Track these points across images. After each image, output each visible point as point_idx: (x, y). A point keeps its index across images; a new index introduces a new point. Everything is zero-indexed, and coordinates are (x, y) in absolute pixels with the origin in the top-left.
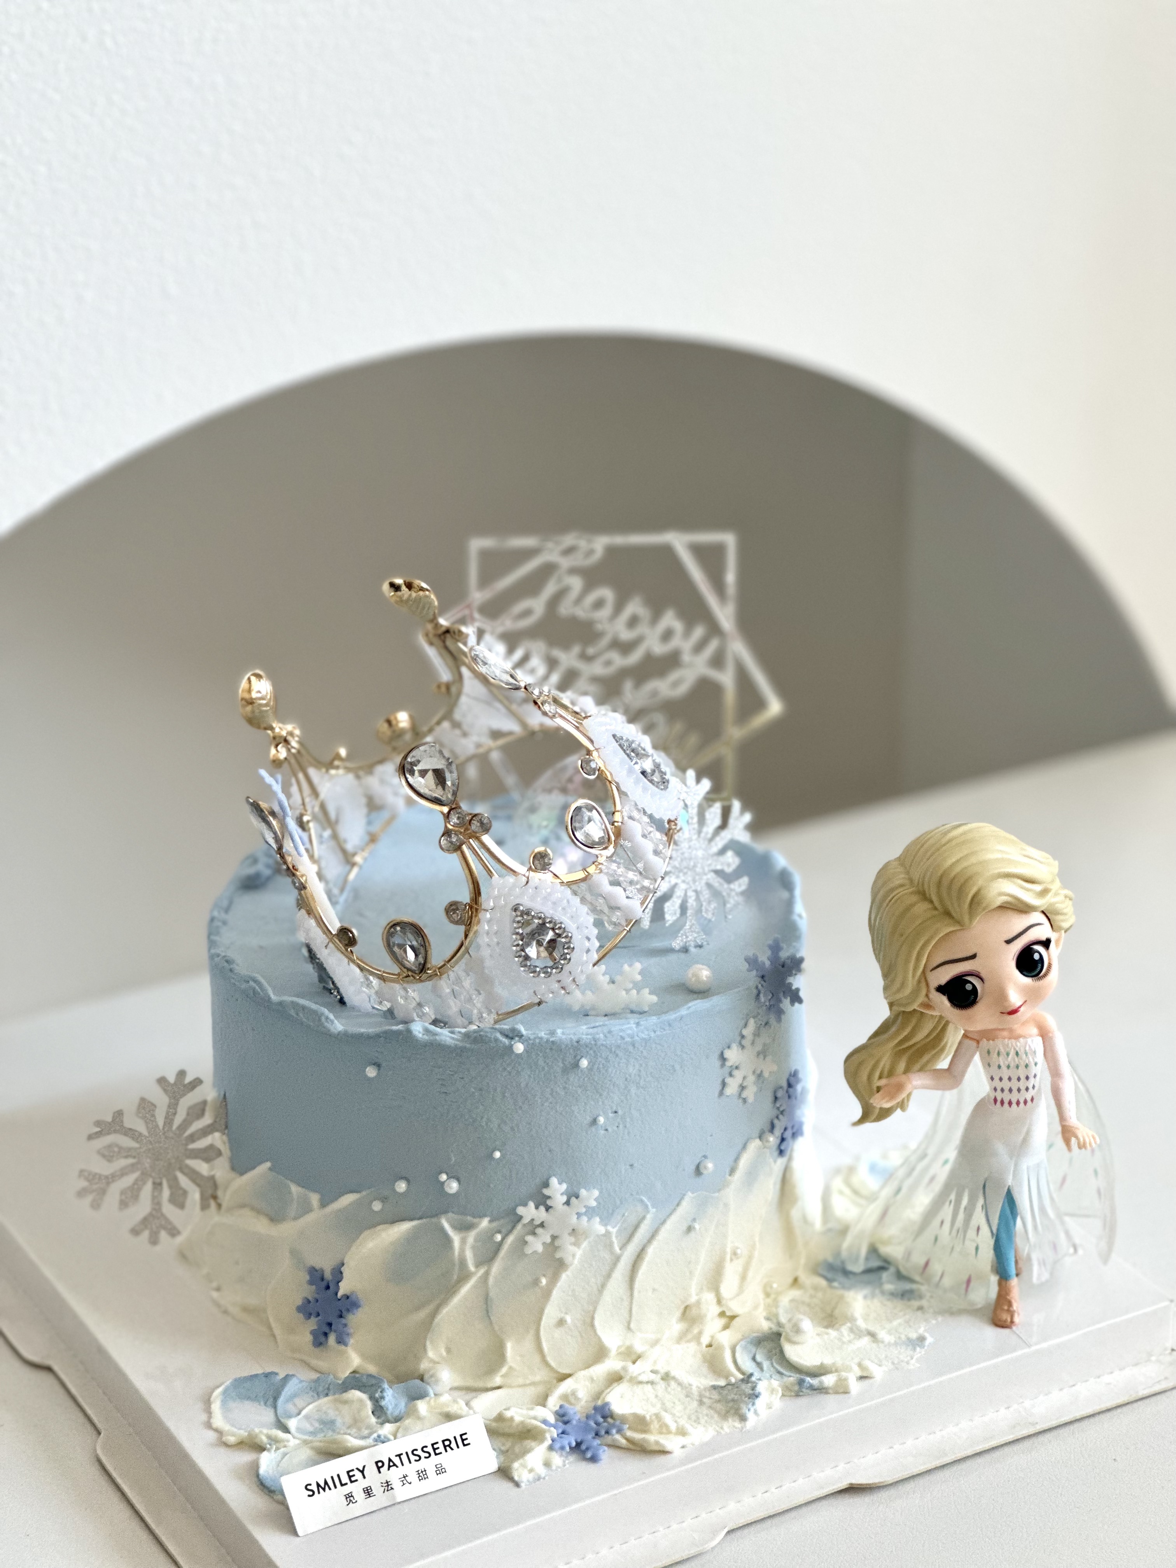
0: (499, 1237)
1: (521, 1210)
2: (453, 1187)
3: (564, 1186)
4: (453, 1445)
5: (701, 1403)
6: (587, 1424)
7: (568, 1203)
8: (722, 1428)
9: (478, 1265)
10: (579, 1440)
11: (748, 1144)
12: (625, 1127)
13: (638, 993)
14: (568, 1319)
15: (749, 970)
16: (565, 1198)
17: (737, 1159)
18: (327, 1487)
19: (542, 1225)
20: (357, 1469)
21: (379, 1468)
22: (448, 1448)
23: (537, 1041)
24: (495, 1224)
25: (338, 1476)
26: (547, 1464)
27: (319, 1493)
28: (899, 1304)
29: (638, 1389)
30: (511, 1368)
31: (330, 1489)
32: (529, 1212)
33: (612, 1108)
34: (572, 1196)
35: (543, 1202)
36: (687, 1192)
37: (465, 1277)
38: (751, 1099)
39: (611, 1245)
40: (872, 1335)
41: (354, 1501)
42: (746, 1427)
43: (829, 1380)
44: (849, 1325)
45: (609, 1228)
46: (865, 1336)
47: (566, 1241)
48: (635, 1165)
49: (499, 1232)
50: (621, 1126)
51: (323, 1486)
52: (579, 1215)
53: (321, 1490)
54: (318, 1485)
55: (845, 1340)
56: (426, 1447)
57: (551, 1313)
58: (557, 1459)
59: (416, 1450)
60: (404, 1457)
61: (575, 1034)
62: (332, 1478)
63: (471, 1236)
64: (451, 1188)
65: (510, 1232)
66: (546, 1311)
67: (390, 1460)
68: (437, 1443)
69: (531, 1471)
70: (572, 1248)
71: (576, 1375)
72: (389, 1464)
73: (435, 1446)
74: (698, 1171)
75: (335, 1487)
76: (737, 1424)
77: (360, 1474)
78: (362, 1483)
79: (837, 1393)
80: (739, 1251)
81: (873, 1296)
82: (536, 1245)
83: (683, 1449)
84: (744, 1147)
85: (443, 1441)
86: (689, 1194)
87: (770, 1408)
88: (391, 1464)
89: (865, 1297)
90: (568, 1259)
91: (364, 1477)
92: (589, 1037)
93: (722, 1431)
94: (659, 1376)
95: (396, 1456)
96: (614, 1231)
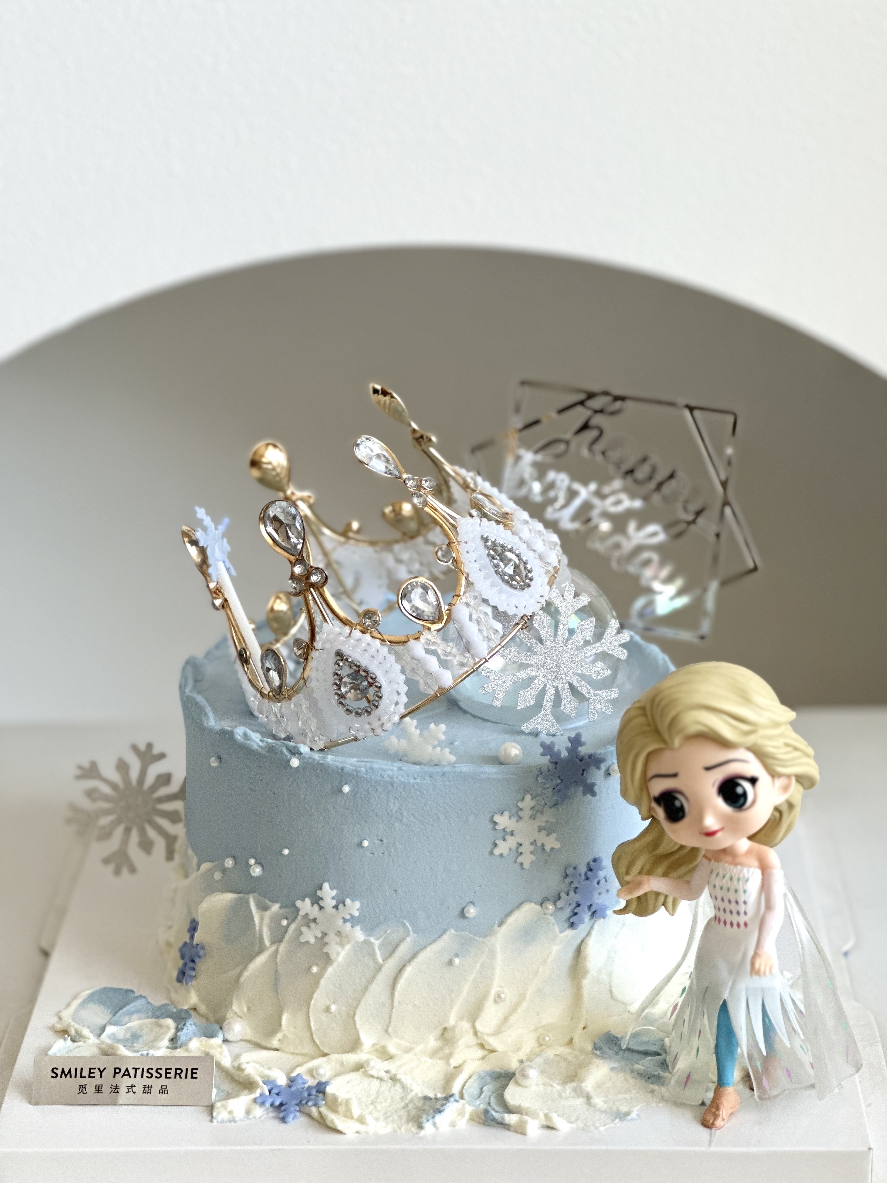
0: (285, 923)
1: (299, 903)
2: (257, 871)
3: (334, 892)
4: (183, 1075)
5: (407, 1105)
6: (301, 1093)
7: (336, 907)
8: (400, 1128)
9: (273, 943)
10: (284, 1103)
11: (523, 906)
12: (390, 855)
13: (441, 750)
14: (333, 1008)
15: (543, 755)
16: (334, 903)
17: (509, 914)
18: (69, 1075)
19: (315, 920)
20: (99, 1069)
21: (115, 1073)
22: (178, 1076)
23: (311, 760)
24: (283, 911)
25: (82, 1069)
26: (248, 1112)
27: (61, 1077)
28: (641, 1083)
29: (366, 1081)
30: (285, 1036)
31: (71, 1077)
32: (305, 906)
33: (378, 835)
34: (340, 903)
35: (317, 900)
36: (450, 928)
37: (262, 949)
38: (526, 866)
39: (373, 954)
40: (588, 1098)
41: (84, 1092)
42: (419, 1133)
43: (511, 1119)
44: (574, 1084)
45: (372, 939)
46: (583, 1097)
47: (332, 938)
48: (399, 891)
49: (287, 918)
50: (386, 853)
51: (66, 1073)
52: (345, 921)
53: (63, 1075)
54: (63, 1071)
55: (563, 1095)
56: (161, 1069)
57: (319, 999)
58: (259, 1111)
59: (152, 1069)
60: (139, 1072)
61: (342, 762)
62: (76, 1069)
63: (268, 914)
64: (254, 872)
65: (294, 920)
66: (315, 995)
67: (127, 1070)
68: (171, 1069)
69: (230, 1112)
70: (338, 948)
71: (330, 1056)
72: (125, 1072)
73: (168, 1071)
74: (462, 914)
75: (76, 1077)
76: (414, 1130)
77: (99, 1073)
78: (97, 1081)
79: (516, 1131)
80: (503, 996)
81: (622, 1070)
82: (309, 936)
83: (357, 1135)
84: (519, 906)
85: (176, 1069)
86: (452, 931)
87: (454, 1126)
88: (127, 1073)
89: (612, 1069)
90: (333, 956)
91: (101, 1077)
92: (352, 768)
93: (398, 1131)
94: (388, 1075)
95: (133, 1068)
96: (376, 943)
